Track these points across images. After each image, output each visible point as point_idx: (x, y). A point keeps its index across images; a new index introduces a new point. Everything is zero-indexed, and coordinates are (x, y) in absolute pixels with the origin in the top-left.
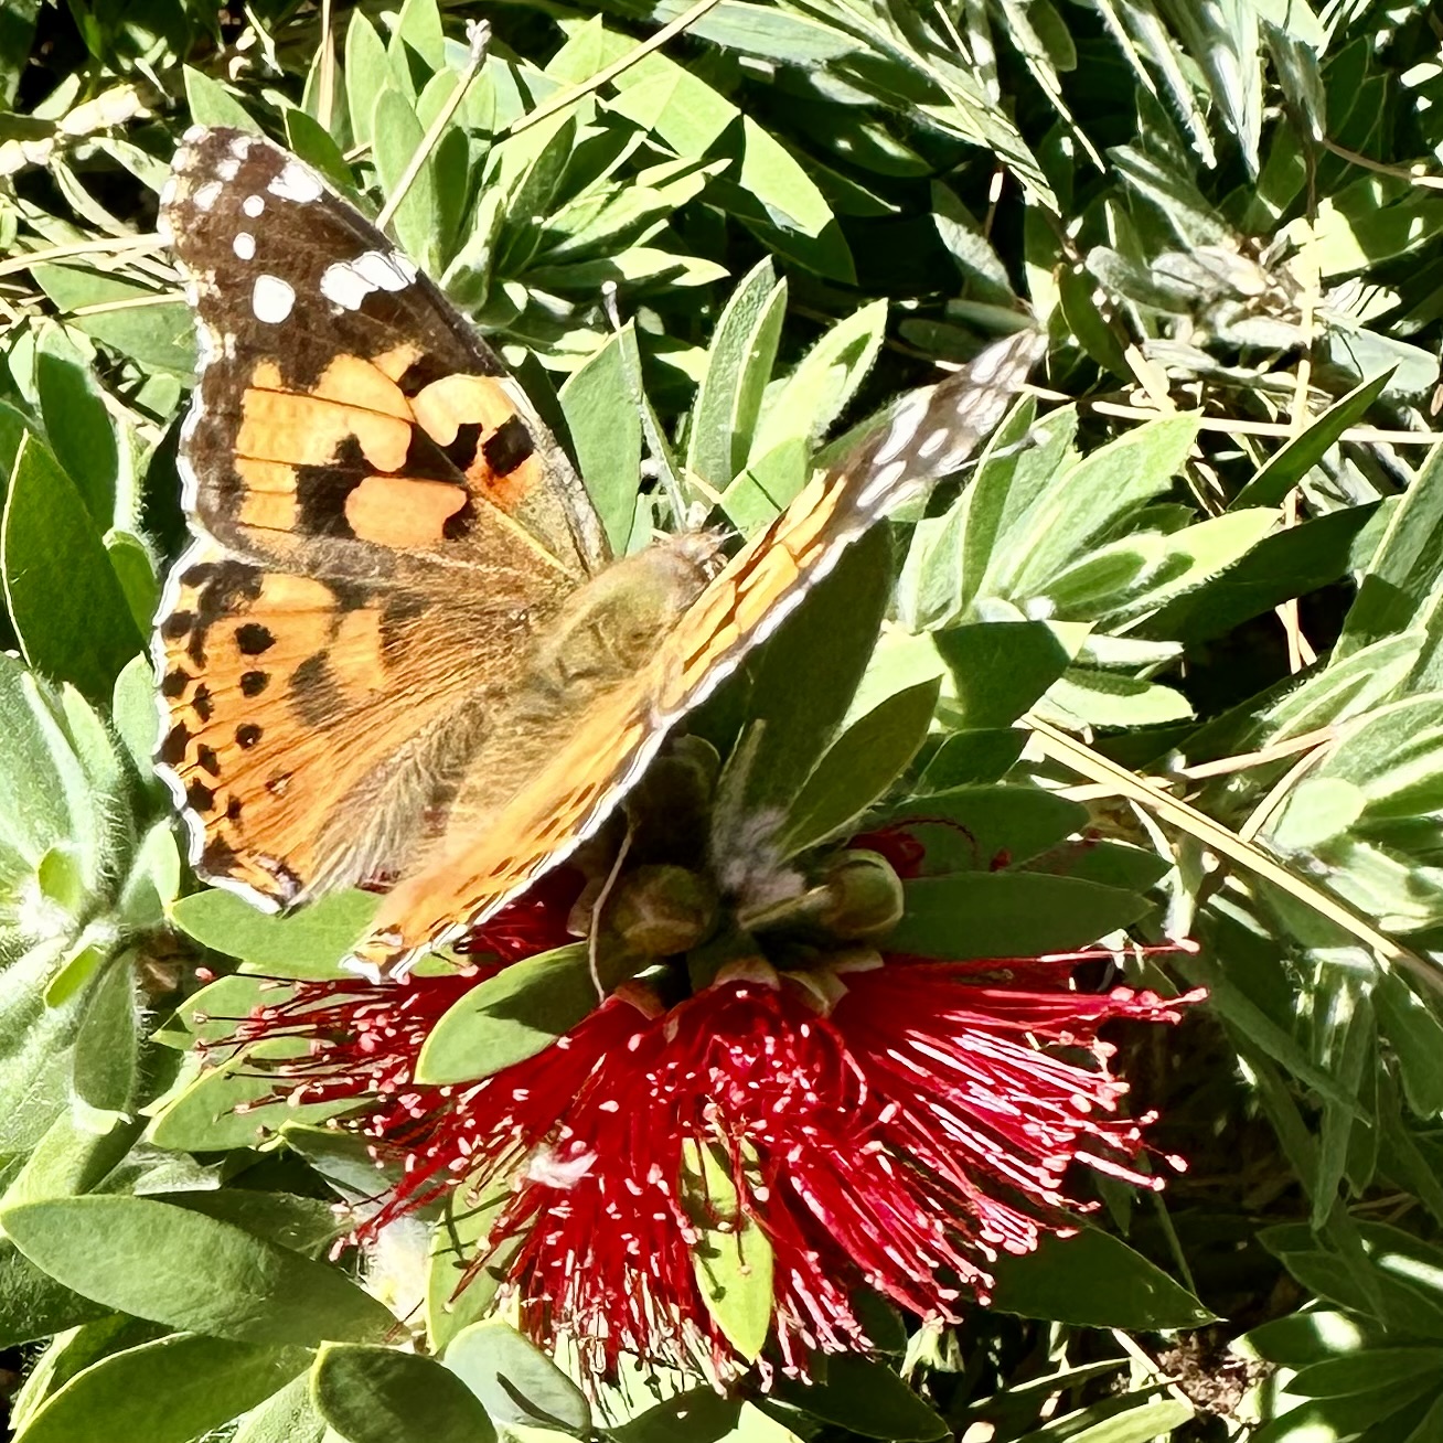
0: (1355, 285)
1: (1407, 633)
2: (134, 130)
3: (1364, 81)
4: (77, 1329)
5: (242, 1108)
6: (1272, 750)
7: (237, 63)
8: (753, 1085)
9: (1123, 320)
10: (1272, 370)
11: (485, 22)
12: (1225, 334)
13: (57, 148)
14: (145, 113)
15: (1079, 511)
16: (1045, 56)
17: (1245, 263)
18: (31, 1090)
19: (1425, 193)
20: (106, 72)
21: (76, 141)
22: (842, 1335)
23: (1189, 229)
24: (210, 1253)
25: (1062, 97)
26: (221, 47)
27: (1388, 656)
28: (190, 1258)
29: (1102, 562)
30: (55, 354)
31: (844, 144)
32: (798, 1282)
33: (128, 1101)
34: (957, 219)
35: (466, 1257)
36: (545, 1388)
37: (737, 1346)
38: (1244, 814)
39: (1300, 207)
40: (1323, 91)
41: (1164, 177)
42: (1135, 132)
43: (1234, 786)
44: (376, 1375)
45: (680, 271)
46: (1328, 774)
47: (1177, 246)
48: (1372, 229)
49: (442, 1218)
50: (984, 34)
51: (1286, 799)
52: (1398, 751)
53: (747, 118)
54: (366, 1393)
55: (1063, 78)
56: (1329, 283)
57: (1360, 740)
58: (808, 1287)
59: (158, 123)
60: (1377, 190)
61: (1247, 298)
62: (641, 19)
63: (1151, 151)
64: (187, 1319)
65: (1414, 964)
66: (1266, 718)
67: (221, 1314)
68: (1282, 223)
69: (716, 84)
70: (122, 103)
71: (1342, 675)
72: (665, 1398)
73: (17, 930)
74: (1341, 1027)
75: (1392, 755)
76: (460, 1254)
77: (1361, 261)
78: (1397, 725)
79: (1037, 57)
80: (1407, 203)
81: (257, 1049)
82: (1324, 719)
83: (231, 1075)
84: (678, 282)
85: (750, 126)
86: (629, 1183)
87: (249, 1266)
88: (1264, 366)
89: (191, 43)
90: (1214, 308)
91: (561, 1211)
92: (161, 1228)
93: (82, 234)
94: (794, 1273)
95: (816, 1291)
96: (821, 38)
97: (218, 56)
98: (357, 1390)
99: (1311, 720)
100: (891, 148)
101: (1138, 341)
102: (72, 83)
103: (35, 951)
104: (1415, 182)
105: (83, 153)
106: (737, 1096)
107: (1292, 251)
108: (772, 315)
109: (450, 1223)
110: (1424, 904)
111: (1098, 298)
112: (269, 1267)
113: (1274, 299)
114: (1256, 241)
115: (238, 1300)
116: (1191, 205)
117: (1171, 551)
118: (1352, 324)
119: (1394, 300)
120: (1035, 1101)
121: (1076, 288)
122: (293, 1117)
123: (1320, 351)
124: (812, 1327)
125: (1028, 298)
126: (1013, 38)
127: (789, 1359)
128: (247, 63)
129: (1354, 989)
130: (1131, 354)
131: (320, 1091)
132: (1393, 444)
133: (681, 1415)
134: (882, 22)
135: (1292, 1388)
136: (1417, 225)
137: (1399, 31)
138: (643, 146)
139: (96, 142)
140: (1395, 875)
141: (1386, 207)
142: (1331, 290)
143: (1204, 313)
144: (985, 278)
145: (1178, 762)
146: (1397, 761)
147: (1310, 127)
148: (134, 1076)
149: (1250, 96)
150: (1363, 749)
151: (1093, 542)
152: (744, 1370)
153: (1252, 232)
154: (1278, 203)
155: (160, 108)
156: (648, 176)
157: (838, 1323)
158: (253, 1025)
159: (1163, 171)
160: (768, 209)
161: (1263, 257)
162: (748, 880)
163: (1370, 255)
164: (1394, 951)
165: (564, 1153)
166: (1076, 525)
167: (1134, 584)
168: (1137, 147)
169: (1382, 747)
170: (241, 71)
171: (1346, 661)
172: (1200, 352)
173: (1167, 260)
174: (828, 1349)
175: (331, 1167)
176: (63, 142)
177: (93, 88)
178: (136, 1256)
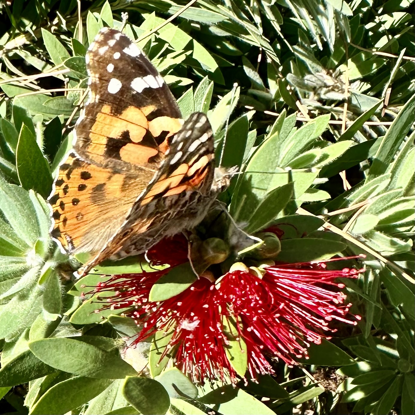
0: (358, 82)
1: (385, 175)
2: (25, 47)
3: (359, 26)
4: (45, 377)
5: (96, 311)
6: (351, 207)
7: (53, 28)
8: (243, 299)
9: (295, 93)
10: (335, 106)
11: (126, 13)
12: (323, 97)
13: (4, 53)
14: (28, 43)
15: (298, 142)
16: (276, 20)
17: (328, 77)
18: (32, 309)
19: (376, 56)
20: (17, 31)
21: (9, 51)
22: (266, 369)
23: (313, 68)
24: (86, 353)
25: (281, 31)
26: (49, 23)
27: (381, 180)
28: (81, 355)
29: (303, 157)
30: (18, 105)
31: (218, 47)
32: (254, 355)
33: (60, 311)
34: (250, 67)
35: (159, 351)
36: (186, 387)
37: (238, 373)
38: (344, 225)
39: (343, 61)
40: (350, 29)
41: (306, 54)
42: (298, 41)
43: (341, 217)
44: (140, 385)
45: (180, 81)
46: (367, 213)
47: (310, 73)
48: (362, 67)
49: (153, 340)
50: (258, 15)
51: (355, 221)
52: (386, 206)
53: (194, 40)
54: (137, 390)
55: (280, 26)
56: (351, 82)
57: (376, 204)
58: (256, 356)
59: (32, 45)
60: (363, 56)
61: (329, 86)
62: (165, 13)
63: (302, 47)
64: (79, 372)
65: (392, 265)
66: (348, 199)
67: (89, 370)
68: (338, 66)
69: (185, 31)
70: (22, 40)
71: (369, 187)
72: (215, 389)
73: (25, 264)
74: (370, 282)
75: (384, 207)
76: (158, 351)
77: (360, 76)
78: (386, 199)
79: (274, 21)
80: (372, 59)
81: (100, 294)
82: (365, 198)
83: (92, 302)
84: (180, 84)
85: (195, 42)
86: (210, 328)
87: (97, 356)
88: (333, 105)
89: (40, 23)
90: (320, 89)
91: (191, 337)
92: (73, 347)
93: (11, 77)
94: (253, 352)
95: (259, 357)
96: (215, 16)
97: (48, 26)
98: (135, 390)
99: (362, 198)
100: (231, 47)
101: (299, 100)
102: (6, 35)
103: (31, 270)
104: (373, 54)
105: (11, 54)
106: (239, 302)
107: (341, 74)
108: (210, 92)
109: (155, 342)
110: (395, 248)
111: (288, 88)
112: (102, 356)
113: (337, 87)
114: (331, 71)
115: (94, 366)
116: (314, 61)
117: (323, 153)
118: (359, 93)
119: (369, 86)
120: (321, 301)
121: (283, 85)
122: (112, 313)
123: (349, 101)
124: (258, 367)
125: (269, 89)
126: (267, 16)
127: (252, 377)
128: (56, 28)
129: (374, 272)
130: (298, 103)
131: (119, 306)
132: (368, 125)
133: (223, 393)
134: (231, 12)
135: (353, 383)
136: (375, 65)
137: (365, 14)
138: (167, 48)
139: (15, 51)
140: (387, 240)
141: (366, 61)
142: (352, 84)
143: (317, 91)
144: (257, 83)
145: (326, 211)
146: (385, 209)
147: (346, 39)
148: (61, 305)
149: (332, 30)
150: (377, 206)
151: (302, 151)
152: (239, 380)
153: (330, 69)
154: (337, 61)
155: (33, 41)
156: (170, 56)
157: (265, 366)
158: (98, 288)
159: (306, 52)
160: (201, 64)
161: (333, 75)
162: (238, 242)
163: (362, 75)
164: (386, 261)
165: (191, 320)
166: (297, 147)
167: (313, 162)
168: (298, 45)
169: (382, 205)
170: (55, 30)
171: (369, 183)
172: (317, 102)
173: (308, 77)
174: (263, 373)
175: (120, 328)
176: (5, 52)
177: (13, 36)
178: (66, 355)
